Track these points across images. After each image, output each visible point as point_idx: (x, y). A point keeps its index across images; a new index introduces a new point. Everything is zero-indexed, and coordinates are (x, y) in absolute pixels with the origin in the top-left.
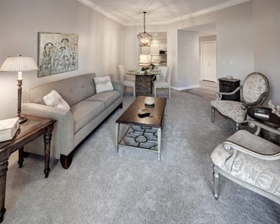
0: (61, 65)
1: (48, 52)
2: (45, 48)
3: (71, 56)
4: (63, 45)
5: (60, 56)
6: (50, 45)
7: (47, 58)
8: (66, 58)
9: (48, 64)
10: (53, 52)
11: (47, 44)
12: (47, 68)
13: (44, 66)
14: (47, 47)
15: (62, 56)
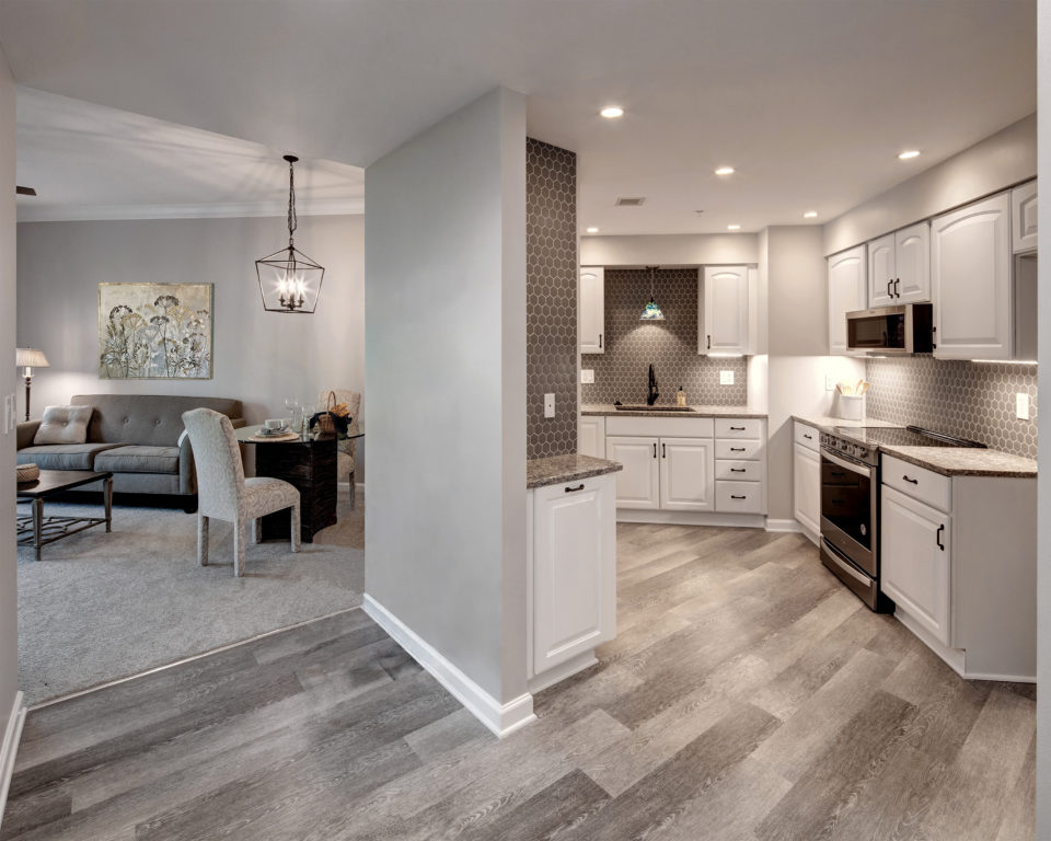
0: (155, 360)
1: (119, 328)
2: (111, 317)
3: (185, 340)
4: (161, 312)
5: (150, 339)
6: (123, 310)
7: (117, 340)
8: (170, 346)
9: (121, 353)
10: (133, 326)
11: (117, 309)
12: (117, 360)
13: (109, 356)
14: (116, 314)
15: (158, 339)
